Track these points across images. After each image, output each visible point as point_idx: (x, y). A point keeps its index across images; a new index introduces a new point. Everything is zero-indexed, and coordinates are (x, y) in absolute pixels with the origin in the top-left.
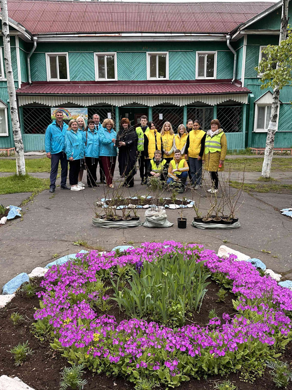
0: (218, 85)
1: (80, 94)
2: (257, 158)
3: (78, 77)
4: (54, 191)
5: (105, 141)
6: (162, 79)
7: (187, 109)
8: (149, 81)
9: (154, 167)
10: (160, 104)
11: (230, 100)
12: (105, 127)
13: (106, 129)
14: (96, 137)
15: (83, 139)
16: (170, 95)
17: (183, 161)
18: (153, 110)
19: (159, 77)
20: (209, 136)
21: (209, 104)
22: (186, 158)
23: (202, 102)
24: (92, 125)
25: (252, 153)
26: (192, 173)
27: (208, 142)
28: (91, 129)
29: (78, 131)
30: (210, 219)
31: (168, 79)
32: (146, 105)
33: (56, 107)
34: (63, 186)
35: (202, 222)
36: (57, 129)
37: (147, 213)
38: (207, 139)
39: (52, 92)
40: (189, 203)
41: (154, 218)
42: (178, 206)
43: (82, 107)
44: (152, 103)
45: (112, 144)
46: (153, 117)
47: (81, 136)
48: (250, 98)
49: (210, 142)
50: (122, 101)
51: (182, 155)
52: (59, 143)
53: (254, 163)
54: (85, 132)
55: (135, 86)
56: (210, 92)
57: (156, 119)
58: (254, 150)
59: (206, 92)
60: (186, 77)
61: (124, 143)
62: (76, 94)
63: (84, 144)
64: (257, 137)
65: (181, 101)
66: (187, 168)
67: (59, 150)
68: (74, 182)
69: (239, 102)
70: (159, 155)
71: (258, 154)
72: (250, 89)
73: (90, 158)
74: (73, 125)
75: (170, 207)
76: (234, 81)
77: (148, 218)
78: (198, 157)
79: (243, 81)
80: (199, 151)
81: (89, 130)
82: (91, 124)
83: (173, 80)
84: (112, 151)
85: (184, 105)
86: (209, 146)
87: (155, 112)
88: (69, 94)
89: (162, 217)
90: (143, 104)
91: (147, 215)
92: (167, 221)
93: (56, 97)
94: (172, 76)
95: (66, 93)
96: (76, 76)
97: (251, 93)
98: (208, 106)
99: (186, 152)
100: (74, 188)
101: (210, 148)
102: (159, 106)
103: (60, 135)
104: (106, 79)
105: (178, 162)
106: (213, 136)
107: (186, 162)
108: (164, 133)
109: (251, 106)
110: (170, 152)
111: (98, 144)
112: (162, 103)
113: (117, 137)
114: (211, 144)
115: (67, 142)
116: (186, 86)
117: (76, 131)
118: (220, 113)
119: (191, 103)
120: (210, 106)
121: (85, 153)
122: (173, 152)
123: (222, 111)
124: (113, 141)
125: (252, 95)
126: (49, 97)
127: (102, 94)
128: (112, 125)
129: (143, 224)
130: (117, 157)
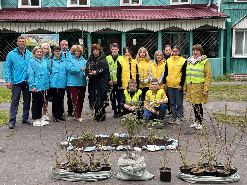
0: (193, 10)
1: (51, 20)
2: (238, 86)
3: (50, 3)
4: (14, 126)
5: (74, 69)
6: (135, 4)
7: (162, 35)
8: (122, 7)
9: (128, 98)
10: (133, 29)
11: (206, 25)
12: (73, 54)
13: (74, 56)
14: (63, 65)
15: (48, 67)
16: (144, 20)
17: (161, 91)
18: (126, 36)
19: (132, 3)
20: (191, 63)
21: (185, 29)
22: (164, 88)
23: (178, 27)
24: (58, 53)
25: (231, 79)
26: (172, 105)
27: (189, 70)
28: (56, 57)
29: (42, 59)
30: (201, 170)
31: (142, 5)
32: (119, 30)
33: (26, 33)
34: (25, 121)
35: (191, 173)
36: (20, 56)
37: (121, 161)
38: (189, 67)
39: (22, 19)
40: (170, 143)
41: (129, 168)
42: (158, 148)
43: (53, 33)
44: (125, 29)
45: (81, 73)
46: (127, 43)
47: (46, 64)
48: (227, 23)
49: (192, 70)
50: (95, 27)
51: (160, 85)
52: (21, 72)
53: (236, 91)
54: (50, 60)
55: (107, 12)
56: (186, 17)
57: (129, 44)
58: (233, 76)
59: (181, 17)
60: (160, 3)
61: (94, 72)
62: (47, 20)
63: (49, 73)
64: (235, 63)
65: (155, 26)
66: (166, 99)
67: (20, 80)
68: (37, 116)
69: (216, 27)
70: (134, 84)
71: (238, 81)
72: (227, 13)
73: (56, 89)
74: (38, 52)
75: (149, 149)
76: (210, 6)
77: (122, 168)
78: (179, 87)
79: (219, 5)
80: (179, 80)
81: (54, 57)
82: (57, 51)
83: (146, 5)
84: (81, 81)
85: (159, 30)
86: (191, 75)
87: (128, 37)
88: (40, 20)
89: (140, 167)
90: (116, 30)
91: (121, 164)
92: (146, 172)
93: (26, 24)
94: (146, 2)
95: (37, 19)
96: (47, 3)
97: (229, 17)
98: (184, 31)
99: (164, 81)
100: (37, 123)
101: (192, 77)
102: (132, 31)
103: (22, 63)
104: (78, 5)
105: (155, 92)
106: (195, 64)
107: (165, 92)
108: (140, 60)
109: (228, 31)
110: (146, 81)
111: (65, 73)
112: (136, 28)
113: (87, 65)
114: (193, 72)
115: (30, 71)
116: (160, 11)
117: (40, 59)
118: (197, 38)
119: (166, 28)
120: (186, 31)
121: (50, 83)
122: (149, 82)
123: (198, 36)
124: (82, 70)
125: (229, 20)
126: (19, 24)
127: (74, 19)
128: (81, 51)
129: (116, 175)
130: (87, 87)
